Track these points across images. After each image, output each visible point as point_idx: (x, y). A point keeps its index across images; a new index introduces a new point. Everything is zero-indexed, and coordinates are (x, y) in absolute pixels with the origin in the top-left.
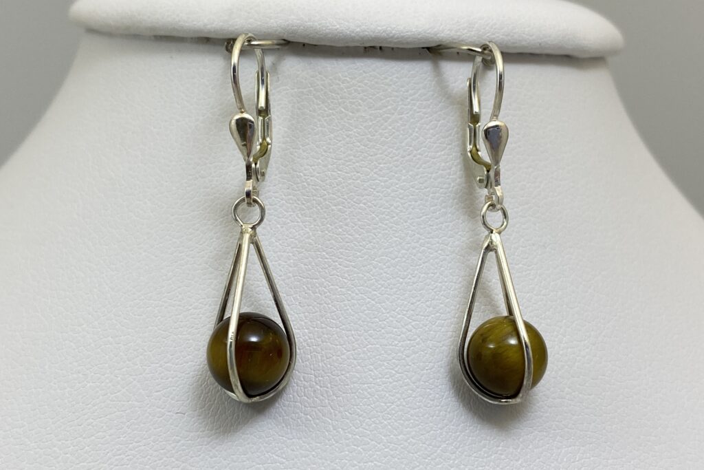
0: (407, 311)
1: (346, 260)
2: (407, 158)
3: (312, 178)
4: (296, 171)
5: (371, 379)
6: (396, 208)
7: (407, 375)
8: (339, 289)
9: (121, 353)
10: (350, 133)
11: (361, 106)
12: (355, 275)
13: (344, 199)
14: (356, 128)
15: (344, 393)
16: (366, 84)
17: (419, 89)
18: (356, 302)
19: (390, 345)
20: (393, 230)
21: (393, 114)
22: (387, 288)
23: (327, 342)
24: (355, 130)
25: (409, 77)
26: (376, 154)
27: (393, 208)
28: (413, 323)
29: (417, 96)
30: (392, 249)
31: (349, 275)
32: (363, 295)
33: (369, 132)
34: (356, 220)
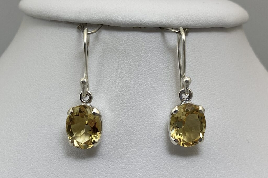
0: (148, 135)
1: (123, 114)
2: (150, 72)
3: (111, 80)
4: (104, 77)
5: (132, 163)
6: (145, 93)
7: (147, 161)
8: (121, 126)
9: (34, 149)
10: (127, 62)
11: (131, 51)
12: (127, 120)
13: (124, 89)
14: (129, 60)
15: (121, 168)
16: (134, 42)
17: (155, 44)
18: (127, 131)
19: (141, 149)
20: (143, 102)
21: (145, 54)
22: (140, 126)
23: (115, 147)
24: (129, 61)
25: (151, 39)
26: (137, 71)
27: (143, 92)
28: (150, 140)
29: (154, 46)
30: (143, 110)
31: (125, 120)
32: (130, 129)
33: (134, 61)
34: (128, 98)
